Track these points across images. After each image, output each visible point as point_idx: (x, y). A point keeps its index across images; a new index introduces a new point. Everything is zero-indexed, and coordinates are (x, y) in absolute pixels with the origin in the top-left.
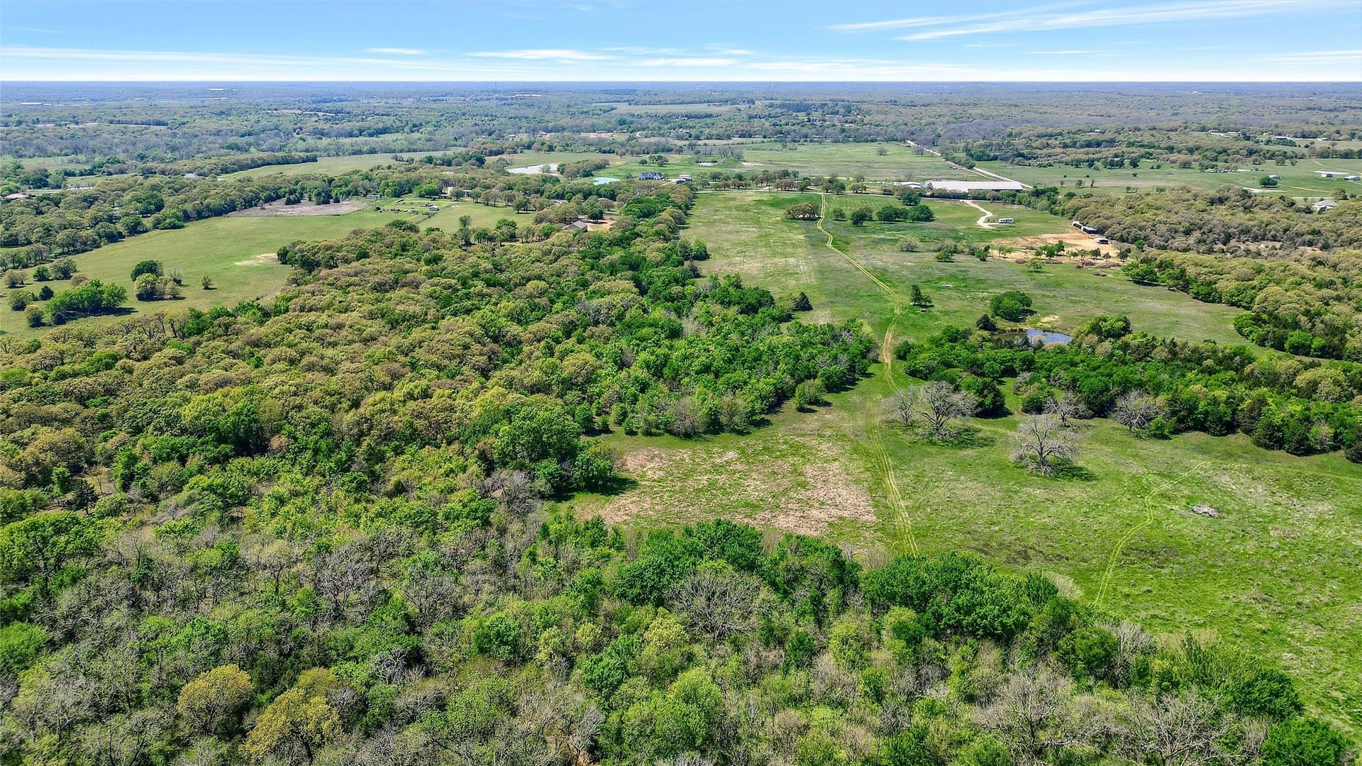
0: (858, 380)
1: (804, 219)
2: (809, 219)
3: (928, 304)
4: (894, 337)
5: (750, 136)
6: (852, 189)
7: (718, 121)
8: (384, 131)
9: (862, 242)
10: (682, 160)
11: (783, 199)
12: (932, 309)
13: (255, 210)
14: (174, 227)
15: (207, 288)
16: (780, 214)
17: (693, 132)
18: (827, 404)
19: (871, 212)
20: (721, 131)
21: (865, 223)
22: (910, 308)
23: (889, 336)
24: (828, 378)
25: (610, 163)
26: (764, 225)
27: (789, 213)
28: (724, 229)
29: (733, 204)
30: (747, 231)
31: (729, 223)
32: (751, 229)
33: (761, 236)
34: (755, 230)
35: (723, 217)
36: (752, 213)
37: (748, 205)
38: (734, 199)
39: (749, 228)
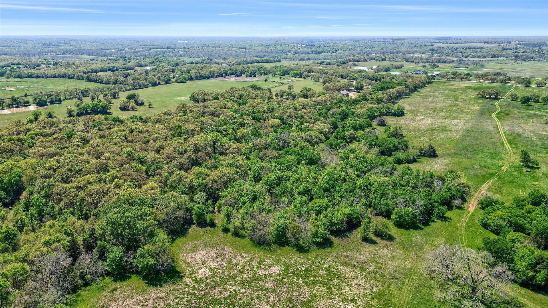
0: (433, 221)
1: (490, 98)
2: (493, 98)
3: (535, 166)
4: (488, 190)
5: (498, 57)
6: (536, 84)
7: (483, 50)
8: (321, 52)
9: (520, 115)
10: (449, 66)
11: (484, 87)
12: (538, 171)
13: (222, 78)
14: (182, 82)
15: (150, 107)
16: (474, 94)
17: (466, 54)
18: (391, 238)
19: (539, 97)
20: (483, 54)
21: (531, 104)
22: (519, 167)
23: (484, 187)
24: (401, 216)
25: (405, 66)
26: (459, 100)
27: (480, 94)
28: (430, 100)
29: (451, 87)
30: (444, 102)
31: (437, 97)
32: (447, 101)
33: (450, 106)
34: (450, 102)
35: (436, 94)
36: (457, 93)
37: (459, 89)
38: (453, 85)
39: (447, 100)
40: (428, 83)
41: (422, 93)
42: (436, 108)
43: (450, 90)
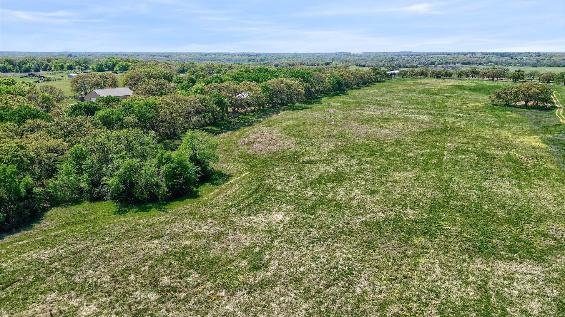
5: (469, 64)
16: (481, 99)
17: (431, 61)
20: (451, 61)
26: (449, 111)
27: (499, 97)
28: (367, 113)
29: (420, 87)
30: (408, 120)
31: (389, 106)
32: (419, 117)
33: (431, 132)
34: (426, 118)
35: (388, 99)
36: (439, 97)
37: (439, 89)
38: (426, 84)
39: (418, 113)
40: (376, 81)
41: (353, 97)
42: (380, 143)
43: (420, 92)
